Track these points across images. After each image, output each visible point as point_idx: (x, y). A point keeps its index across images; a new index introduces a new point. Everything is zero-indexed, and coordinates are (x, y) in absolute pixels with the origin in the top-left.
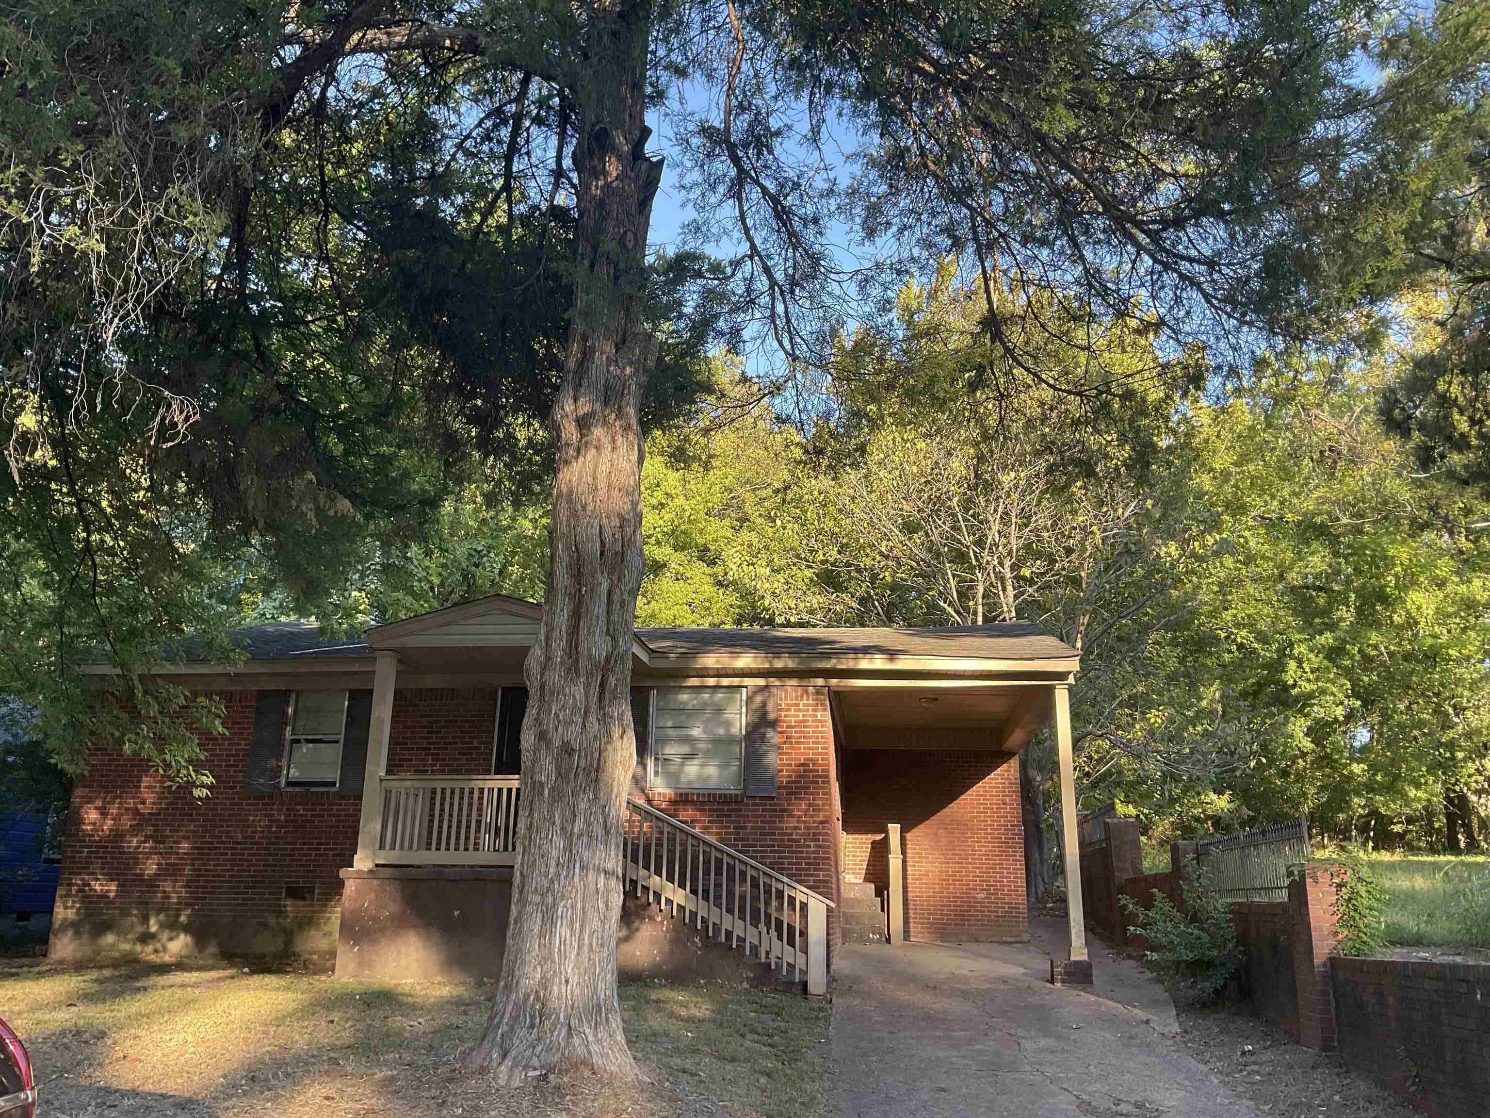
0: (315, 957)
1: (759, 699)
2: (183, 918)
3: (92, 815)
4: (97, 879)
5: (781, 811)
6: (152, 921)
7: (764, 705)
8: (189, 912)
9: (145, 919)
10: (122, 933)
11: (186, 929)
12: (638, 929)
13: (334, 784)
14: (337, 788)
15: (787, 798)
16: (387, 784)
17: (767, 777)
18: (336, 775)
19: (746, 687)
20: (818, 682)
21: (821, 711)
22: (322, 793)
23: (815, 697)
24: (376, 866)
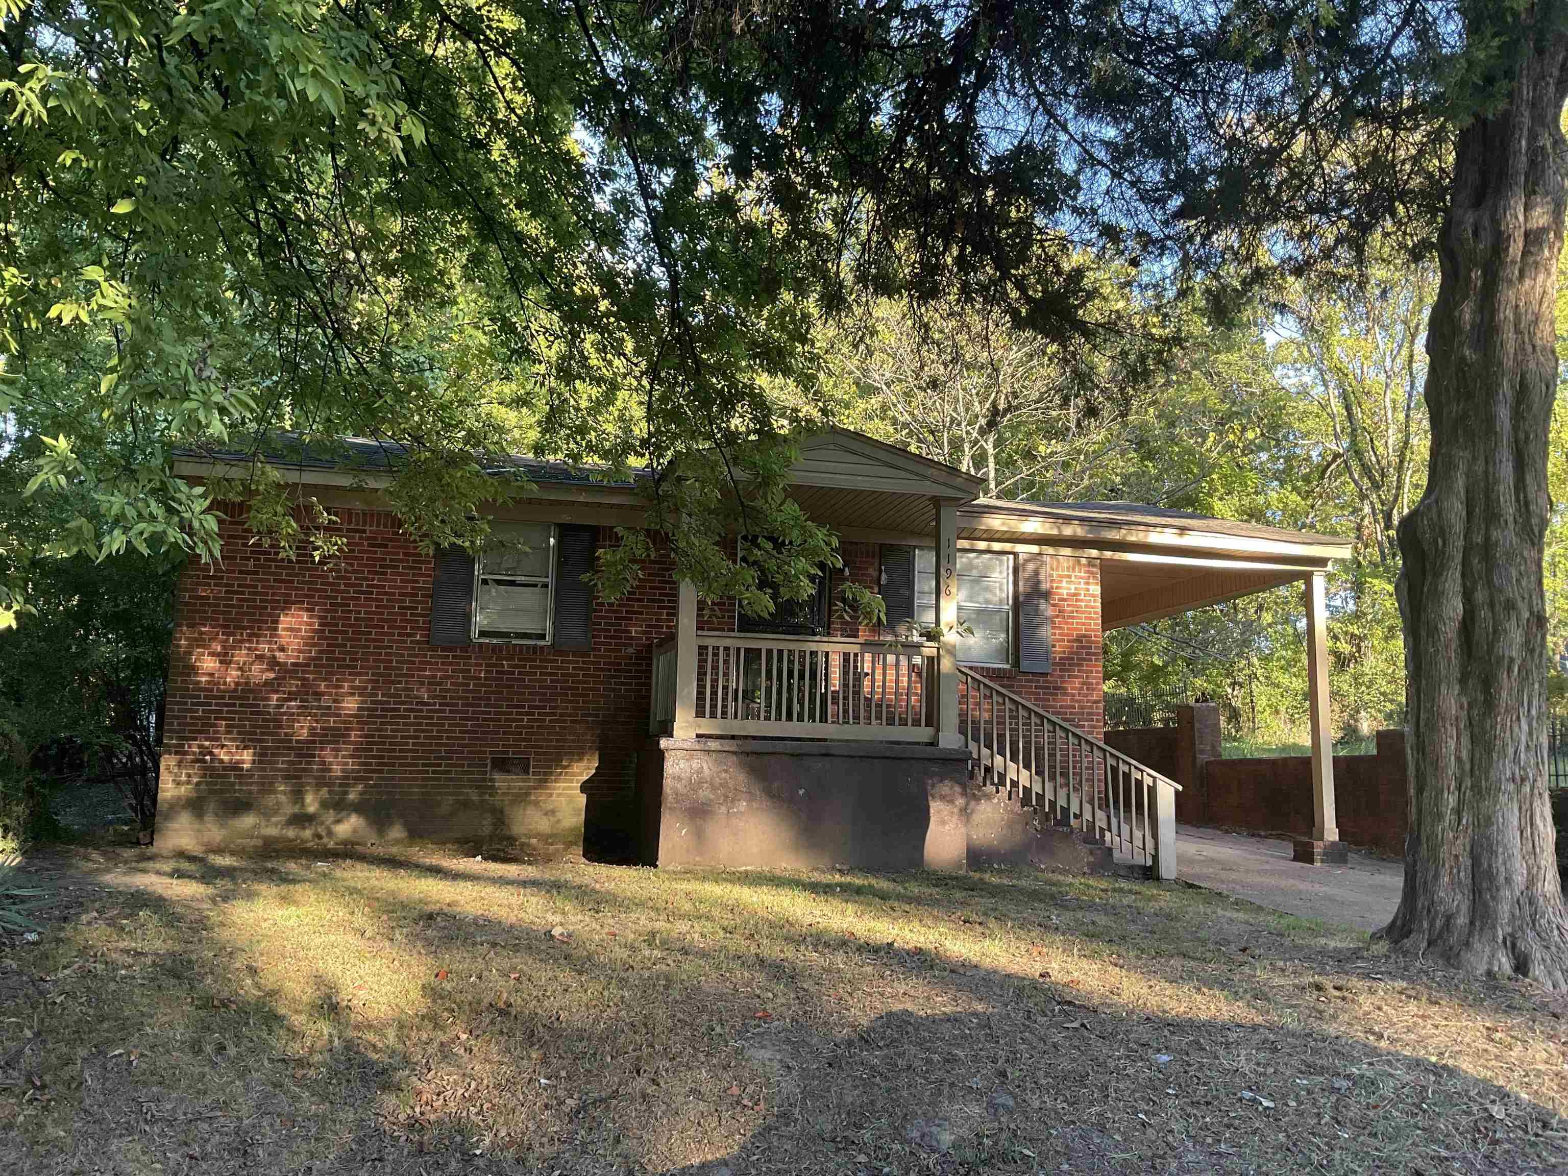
0: (534, 841)
1: (1031, 566)
2: (352, 796)
3: (208, 663)
4: (223, 746)
5: (1055, 688)
6: (309, 798)
7: (1037, 573)
8: (360, 788)
9: (298, 795)
10: (267, 814)
11: (359, 808)
12: (973, 811)
13: (542, 637)
14: (548, 642)
15: (1060, 676)
16: (703, 642)
17: (1041, 652)
18: (542, 626)
19: (1016, 554)
20: (1094, 553)
21: (1094, 584)
22: (534, 647)
23: (1087, 569)
24: (698, 736)
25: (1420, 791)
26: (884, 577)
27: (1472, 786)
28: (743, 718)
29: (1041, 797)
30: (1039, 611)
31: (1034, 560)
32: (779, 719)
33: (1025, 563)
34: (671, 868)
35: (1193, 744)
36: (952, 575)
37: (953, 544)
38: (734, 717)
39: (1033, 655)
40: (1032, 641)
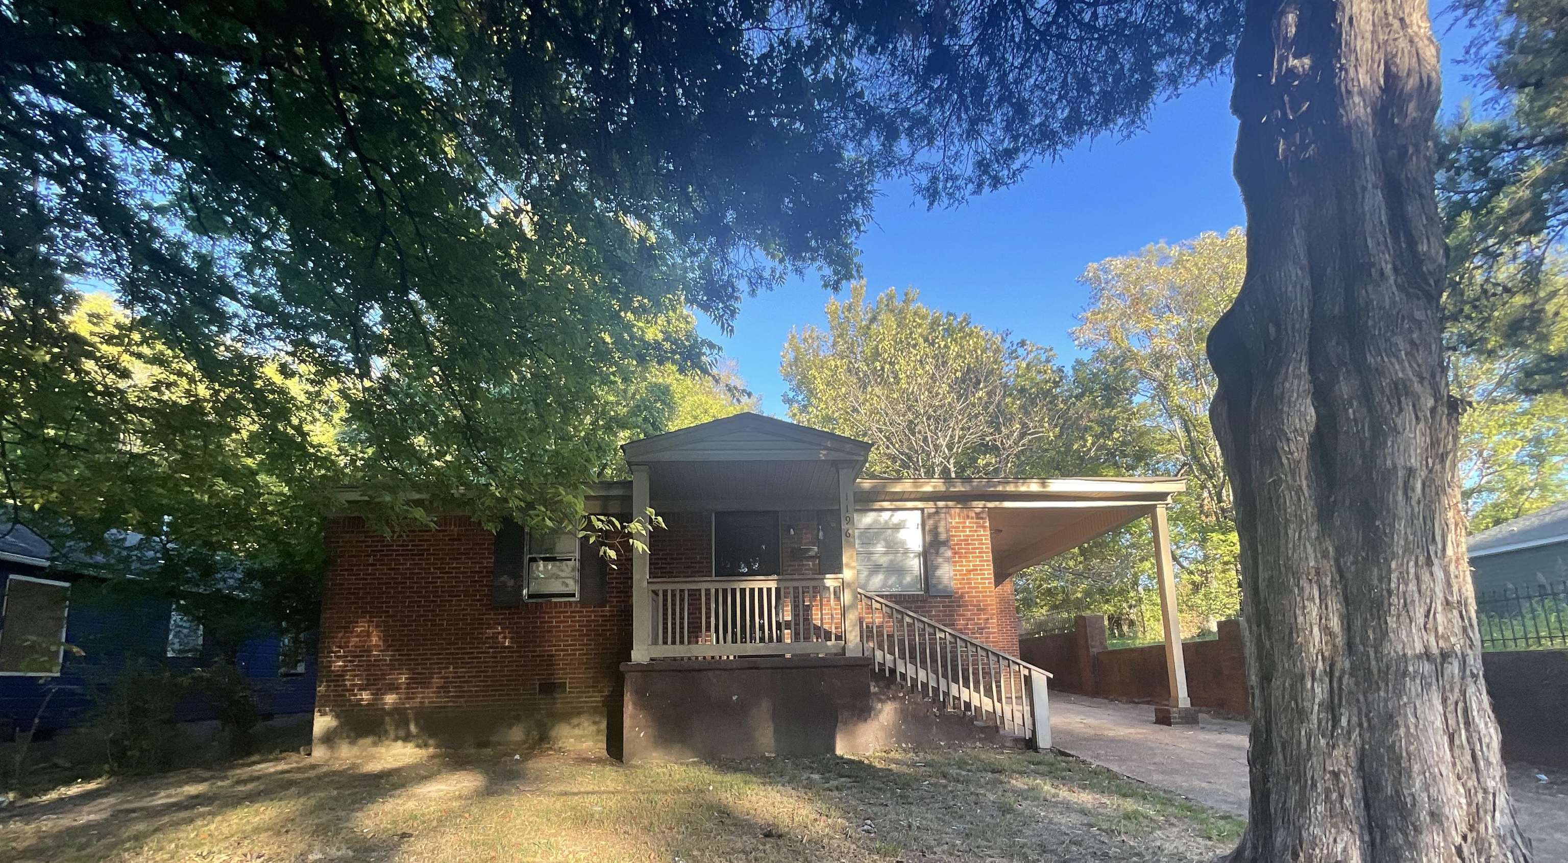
1: (932, 520)
5: (958, 606)
7: (937, 525)
13: (573, 595)
14: (577, 598)
15: (962, 597)
16: (654, 587)
17: (945, 581)
18: (573, 586)
19: (922, 510)
20: (980, 504)
21: (984, 527)
22: (565, 603)
23: (978, 516)
24: (652, 659)
25: (1266, 678)
26: (821, 534)
27: (1353, 668)
28: (689, 643)
29: (936, 690)
30: (942, 549)
31: (937, 513)
32: (718, 642)
33: (930, 516)
34: (633, 762)
35: (1087, 641)
36: (850, 521)
37: (851, 498)
38: (682, 642)
39: (940, 583)
40: (939, 573)
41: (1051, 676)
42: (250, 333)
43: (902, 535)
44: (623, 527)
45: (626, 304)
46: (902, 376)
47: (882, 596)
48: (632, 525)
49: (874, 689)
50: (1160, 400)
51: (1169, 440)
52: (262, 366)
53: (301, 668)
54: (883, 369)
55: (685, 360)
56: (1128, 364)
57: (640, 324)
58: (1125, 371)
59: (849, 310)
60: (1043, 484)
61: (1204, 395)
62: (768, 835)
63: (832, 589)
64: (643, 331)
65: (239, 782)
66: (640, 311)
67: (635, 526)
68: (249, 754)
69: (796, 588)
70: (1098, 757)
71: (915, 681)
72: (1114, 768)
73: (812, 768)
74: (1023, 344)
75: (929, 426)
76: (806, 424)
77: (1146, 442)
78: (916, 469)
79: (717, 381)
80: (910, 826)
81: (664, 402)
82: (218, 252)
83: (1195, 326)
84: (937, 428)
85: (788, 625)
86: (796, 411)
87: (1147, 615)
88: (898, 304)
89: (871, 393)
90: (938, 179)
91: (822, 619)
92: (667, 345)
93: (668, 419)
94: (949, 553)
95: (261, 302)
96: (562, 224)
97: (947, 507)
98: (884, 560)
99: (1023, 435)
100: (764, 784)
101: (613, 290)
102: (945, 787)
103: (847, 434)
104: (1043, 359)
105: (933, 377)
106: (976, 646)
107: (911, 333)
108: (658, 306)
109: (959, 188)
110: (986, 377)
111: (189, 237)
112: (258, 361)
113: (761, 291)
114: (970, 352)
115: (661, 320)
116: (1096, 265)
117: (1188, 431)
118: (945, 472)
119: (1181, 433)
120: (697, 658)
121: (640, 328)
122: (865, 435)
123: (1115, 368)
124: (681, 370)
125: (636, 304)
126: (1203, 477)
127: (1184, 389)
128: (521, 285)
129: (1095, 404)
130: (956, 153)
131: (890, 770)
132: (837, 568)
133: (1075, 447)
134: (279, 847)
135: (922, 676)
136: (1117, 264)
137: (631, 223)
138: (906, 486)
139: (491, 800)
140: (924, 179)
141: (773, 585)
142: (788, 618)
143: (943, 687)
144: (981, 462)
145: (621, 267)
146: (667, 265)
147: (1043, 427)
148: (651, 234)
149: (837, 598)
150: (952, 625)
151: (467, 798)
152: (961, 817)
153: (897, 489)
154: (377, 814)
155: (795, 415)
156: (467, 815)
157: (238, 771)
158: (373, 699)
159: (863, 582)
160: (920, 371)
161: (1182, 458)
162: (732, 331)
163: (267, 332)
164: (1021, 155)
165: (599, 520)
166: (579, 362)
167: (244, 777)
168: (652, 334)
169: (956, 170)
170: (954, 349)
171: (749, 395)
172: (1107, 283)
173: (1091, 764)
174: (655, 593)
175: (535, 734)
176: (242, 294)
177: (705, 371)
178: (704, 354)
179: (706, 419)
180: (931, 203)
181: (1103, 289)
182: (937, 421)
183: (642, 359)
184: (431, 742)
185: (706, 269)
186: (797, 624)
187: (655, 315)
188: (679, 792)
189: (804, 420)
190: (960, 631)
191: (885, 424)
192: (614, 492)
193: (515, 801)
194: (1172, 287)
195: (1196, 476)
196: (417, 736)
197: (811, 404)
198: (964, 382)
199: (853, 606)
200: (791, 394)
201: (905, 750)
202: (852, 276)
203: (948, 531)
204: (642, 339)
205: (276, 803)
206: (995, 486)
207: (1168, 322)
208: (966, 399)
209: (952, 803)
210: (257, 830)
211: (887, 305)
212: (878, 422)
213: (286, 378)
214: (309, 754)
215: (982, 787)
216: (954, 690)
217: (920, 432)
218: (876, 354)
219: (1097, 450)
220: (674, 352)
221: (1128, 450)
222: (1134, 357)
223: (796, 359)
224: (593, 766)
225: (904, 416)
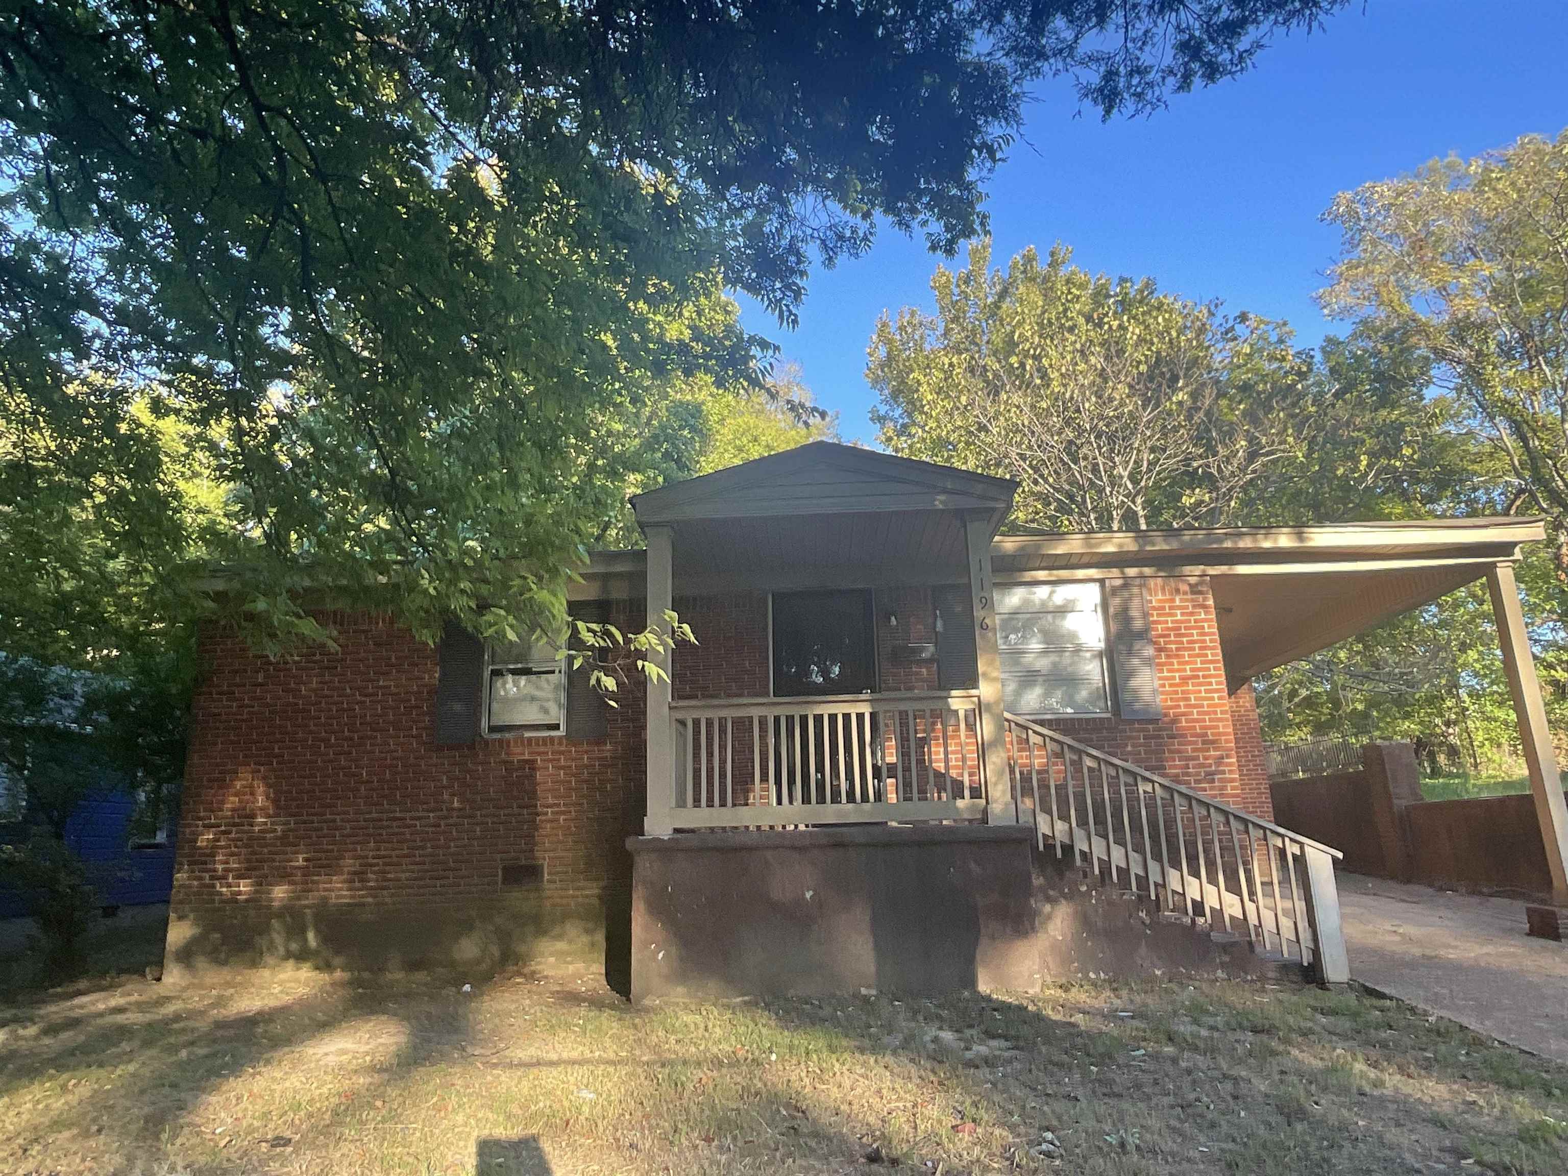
5: (1170, 736)
13: (556, 727)
14: (562, 732)
15: (1175, 721)
16: (680, 715)
17: (1146, 694)
18: (557, 715)
19: (1102, 581)
20: (1198, 570)
21: (1204, 607)
22: (544, 739)
23: (1195, 589)
24: (676, 831)
26: (939, 623)
28: (734, 805)
29: (1143, 882)
30: (1137, 646)
31: (1125, 586)
32: (779, 802)
33: (1115, 591)
34: (647, 1002)
35: (1386, 786)
36: (988, 604)
37: (987, 566)
38: (723, 804)
39: (1137, 700)
40: (1134, 683)
41: (1340, 855)
42: (114, 358)
43: (1070, 623)
44: (627, 641)
45: (636, 292)
46: (1054, 375)
47: (1041, 723)
48: (641, 638)
49: (1038, 881)
50: (1470, 393)
51: (1491, 454)
52: (128, 403)
53: (161, 837)
54: (1022, 365)
55: (725, 368)
56: (1414, 340)
57: (659, 318)
58: (1408, 349)
59: (967, 282)
60: (1300, 536)
61: (1544, 381)
62: (874, 1158)
63: (961, 714)
64: (661, 327)
65: (51, 1030)
66: (657, 300)
67: (647, 640)
68: (72, 979)
69: (903, 715)
70: (1436, 1000)
71: (1106, 866)
72: (1472, 1024)
73: (939, 1018)
74: (1243, 318)
75: (1099, 447)
76: (905, 454)
77: (1451, 457)
78: (1082, 514)
79: (773, 396)
80: (1122, 1145)
81: (693, 429)
82: (80, 251)
83: (1519, 276)
84: (1112, 450)
85: (892, 771)
86: (890, 433)
87: (1479, 737)
88: (1041, 267)
89: (1006, 402)
90: (1117, 73)
91: (947, 760)
92: (698, 347)
93: (701, 453)
94: (1149, 651)
95: (128, 316)
96: (540, 181)
97: (1142, 576)
98: (1043, 664)
99: (1252, 456)
100: (862, 1050)
101: (616, 271)
102: (1174, 1061)
103: (971, 465)
104: (1274, 339)
105: (1102, 374)
106: (1207, 806)
107: (1065, 311)
108: (684, 291)
109: (1150, 85)
110: (1188, 369)
111: (42, 234)
112: (120, 396)
113: (842, 259)
114: (1160, 335)
115: (688, 310)
116: (1349, 195)
117: (1523, 439)
118: (1130, 519)
119: (1510, 442)
120: (747, 827)
121: (659, 324)
122: (998, 465)
123: (1391, 348)
124: (719, 384)
125: (651, 290)
126: (1556, 510)
127: (1510, 374)
128: (481, 268)
129: (1360, 403)
130: (1146, 33)
131: (1073, 1025)
132: (970, 680)
133: (1340, 472)
134: (83, 1160)
135: (1118, 856)
136: (1384, 190)
137: (642, 171)
138: (1073, 545)
139: (420, 1073)
140: (1093, 76)
141: (866, 709)
142: (891, 759)
143: (1154, 876)
144: (1187, 501)
145: (627, 237)
146: (696, 231)
147: (1285, 442)
148: (674, 191)
149: (971, 727)
150: (1159, 769)
151: (381, 1070)
152: (1213, 1125)
153: (1059, 552)
154: (239, 1098)
155: (889, 439)
156: (379, 1103)
157: (52, 1008)
158: (256, 892)
159: (1010, 699)
160: (1082, 367)
161: (1516, 481)
162: (795, 322)
163: (135, 355)
164: (1251, 28)
165: (589, 630)
166: (567, 379)
167: (57, 1019)
168: (676, 331)
169: (1146, 58)
170: (1134, 331)
171: (823, 415)
172: (1368, 220)
173: (1426, 1013)
174: (683, 723)
175: (495, 951)
176: (106, 306)
177: (755, 382)
178: (754, 357)
179: (756, 452)
180: (1108, 111)
181: (1364, 229)
182: (1112, 439)
183: (659, 370)
184: (338, 961)
185: (753, 232)
186: (907, 769)
187: (680, 304)
188: (721, 1064)
189: (902, 447)
190: (1176, 779)
191: (1030, 448)
192: (619, 568)
193: (458, 1076)
194: (1476, 220)
195: (1543, 510)
196: (316, 953)
197: (914, 423)
198: (1151, 379)
199: (997, 741)
200: (883, 409)
201: (1094, 984)
202: (973, 232)
203: (1145, 615)
204: (660, 340)
205: (96, 1072)
206: (1221, 541)
207: (1474, 274)
208: (1157, 405)
209: (1192, 1096)
210: (57, 1125)
211: (1024, 272)
212: (1019, 445)
213: (158, 418)
214: (159, 979)
215: (1240, 1061)
216: (1174, 883)
217: (1085, 458)
218: (1011, 345)
219: (1376, 476)
220: (707, 357)
221: (1423, 473)
222: (1422, 330)
223: (890, 357)
224: (583, 1010)
225: (1059, 434)
